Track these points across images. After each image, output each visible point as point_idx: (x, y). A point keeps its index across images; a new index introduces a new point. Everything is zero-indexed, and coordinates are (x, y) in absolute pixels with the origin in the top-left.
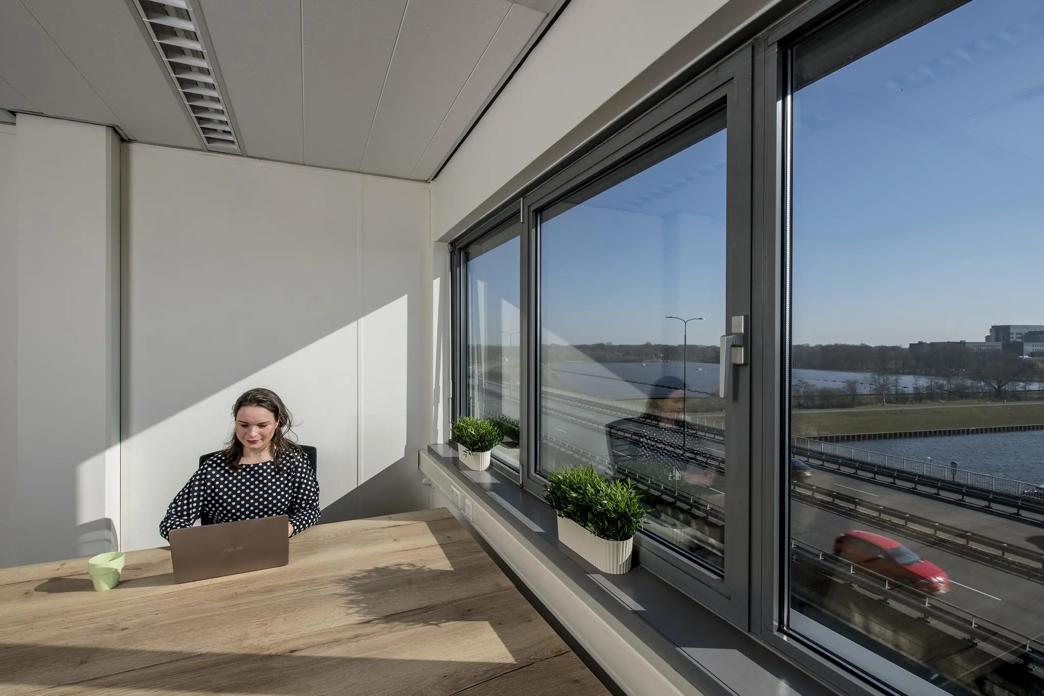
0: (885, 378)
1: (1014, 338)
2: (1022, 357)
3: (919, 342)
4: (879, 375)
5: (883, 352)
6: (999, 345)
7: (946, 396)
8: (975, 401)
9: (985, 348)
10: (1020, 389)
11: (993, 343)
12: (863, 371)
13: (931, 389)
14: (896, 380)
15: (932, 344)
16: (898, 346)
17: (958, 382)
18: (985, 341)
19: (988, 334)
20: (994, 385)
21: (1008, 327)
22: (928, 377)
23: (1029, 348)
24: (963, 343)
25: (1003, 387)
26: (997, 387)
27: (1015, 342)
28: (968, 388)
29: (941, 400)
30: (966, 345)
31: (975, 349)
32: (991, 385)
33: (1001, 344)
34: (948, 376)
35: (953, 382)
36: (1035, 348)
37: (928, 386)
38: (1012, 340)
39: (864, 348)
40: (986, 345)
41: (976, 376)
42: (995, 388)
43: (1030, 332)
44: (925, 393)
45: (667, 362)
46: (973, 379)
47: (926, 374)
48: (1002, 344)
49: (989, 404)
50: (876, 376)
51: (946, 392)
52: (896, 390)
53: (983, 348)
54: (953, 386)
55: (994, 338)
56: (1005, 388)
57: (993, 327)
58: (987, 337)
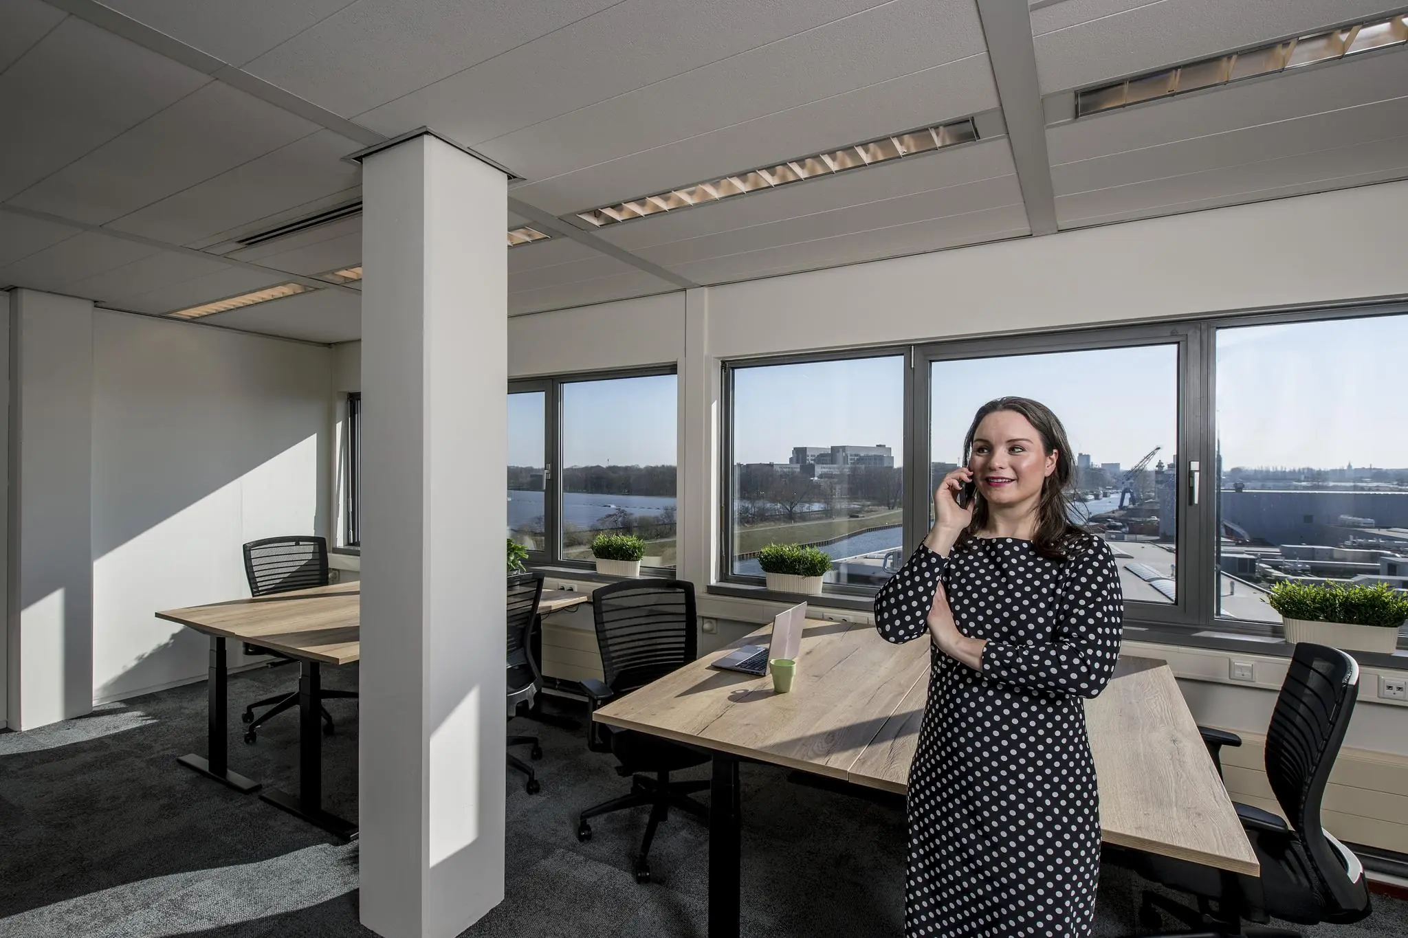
1: (810, 460)
2: (812, 479)
6: (797, 468)
8: (772, 523)
9: (787, 469)
10: (805, 510)
11: (793, 466)
17: (760, 505)
18: (787, 463)
19: (791, 456)
20: (787, 506)
21: (806, 449)
23: (819, 470)
24: (771, 465)
25: (794, 509)
26: (789, 508)
27: (810, 464)
28: (768, 510)
29: (746, 525)
31: (780, 471)
32: (785, 507)
33: (799, 467)
36: (824, 470)
38: (807, 462)
40: (789, 466)
41: (774, 499)
42: (788, 510)
43: (821, 454)
46: (772, 501)
48: (801, 466)
49: (783, 526)
54: (756, 510)
55: (795, 460)
56: (797, 509)
57: (794, 448)
58: (791, 459)
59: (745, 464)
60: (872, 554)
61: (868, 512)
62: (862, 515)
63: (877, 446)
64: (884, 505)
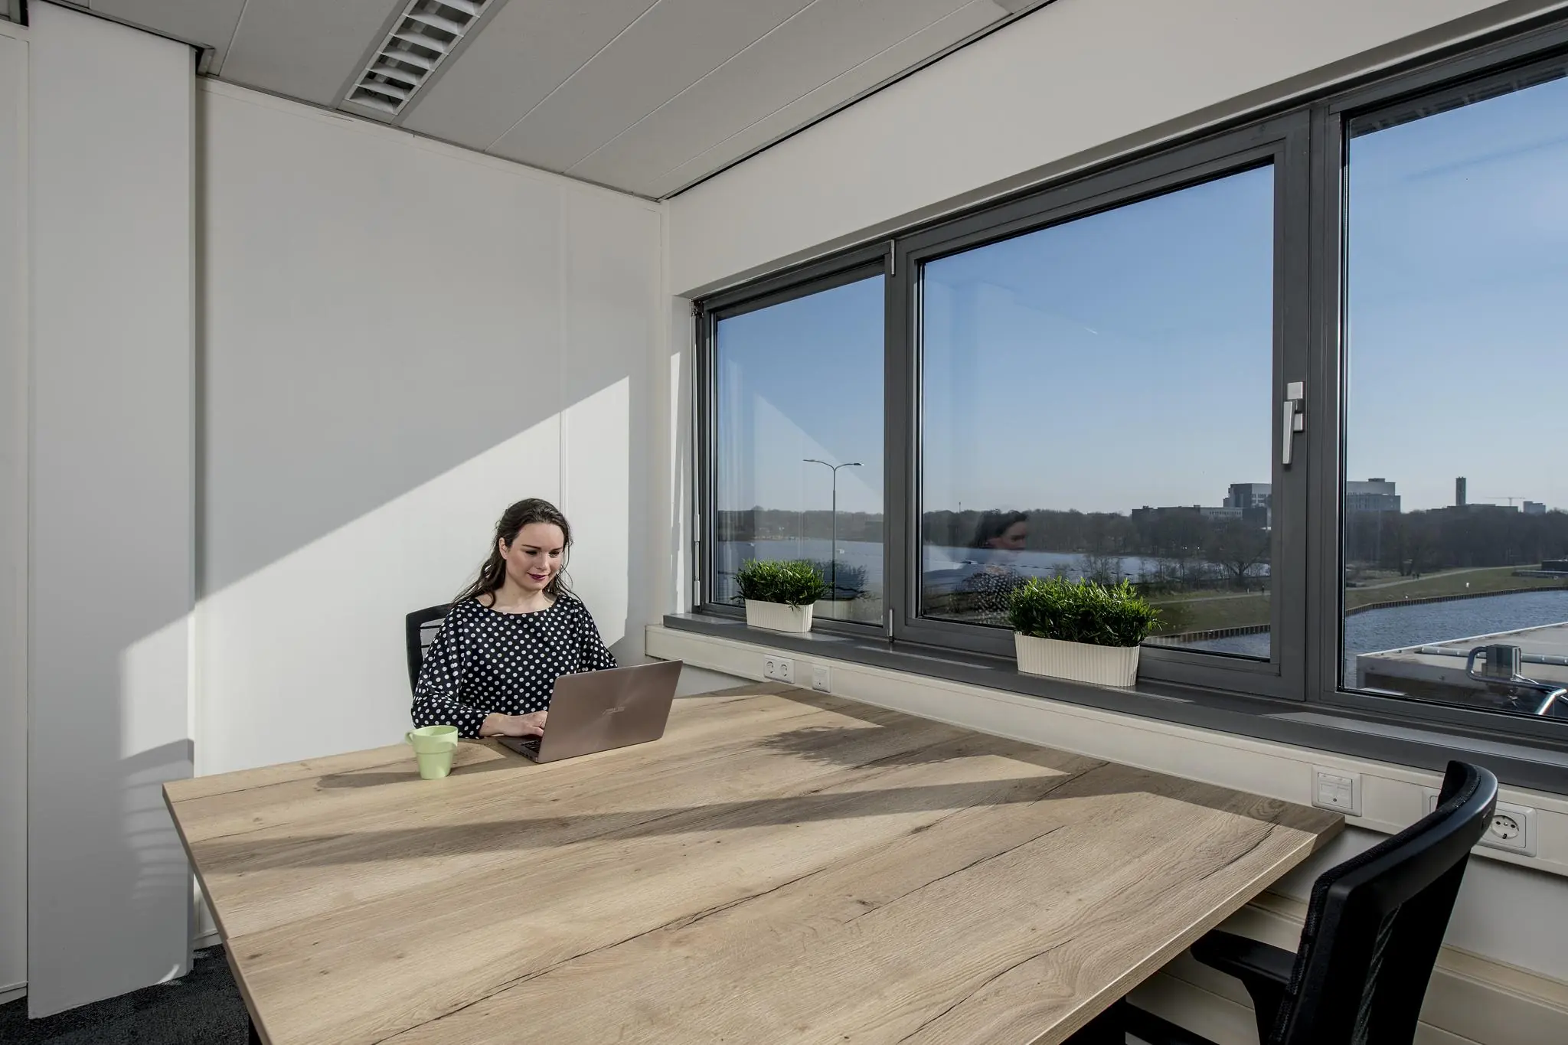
0: (1103, 561)
1: (1257, 502)
2: (1265, 528)
3: (1144, 507)
4: (1095, 556)
5: (1100, 522)
6: (1237, 513)
7: (1179, 585)
8: (1212, 592)
9: (1224, 516)
10: (1265, 574)
11: (1232, 509)
12: (1074, 551)
13: (1160, 577)
14: (1117, 563)
15: (1160, 510)
16: (1118, 513)
17: (1194, 565)
18: (1222, 506)
19: (1227, 496)
20: (1235, 568)
21: (1249, 486)
22: (1157, 559)
24: (1197, 509)
25: (1245, 572)
26: (1238, 571)
27: (1257, 507)
28: (1206, 573)
29: (1172, 592)
30: (1201, 510)
31: (1212, 517)
32: (1232, 569)
33: (1241, 511)
34: (1180, 556)
35: (1188, 565)
37: (1157, 572)
38: (1253, 504)
39: (1074, 516)
40: (1224, 511)
41: (1214, 557)
42: (1236, 573)
44: (1153, 581)
45: (790, 539)
46: (1210, 560)
47: (1153, 555)
48: (1243, 510)
49: (1230, 596)
50: (1093, 559)
51: (1178, 580)
52: (1118, 578)
53: (1221, 516)
54: (1187, 572)
55: (1233, 501)
56: (1248, 572)
57: (1232, 485)
58: (1226, 501)
59: (1156, 508)
60: (1424, 646)
61: (1366, 578)
62: (1361, 584)
63: (1369, 480)
64: (1391, 568)
